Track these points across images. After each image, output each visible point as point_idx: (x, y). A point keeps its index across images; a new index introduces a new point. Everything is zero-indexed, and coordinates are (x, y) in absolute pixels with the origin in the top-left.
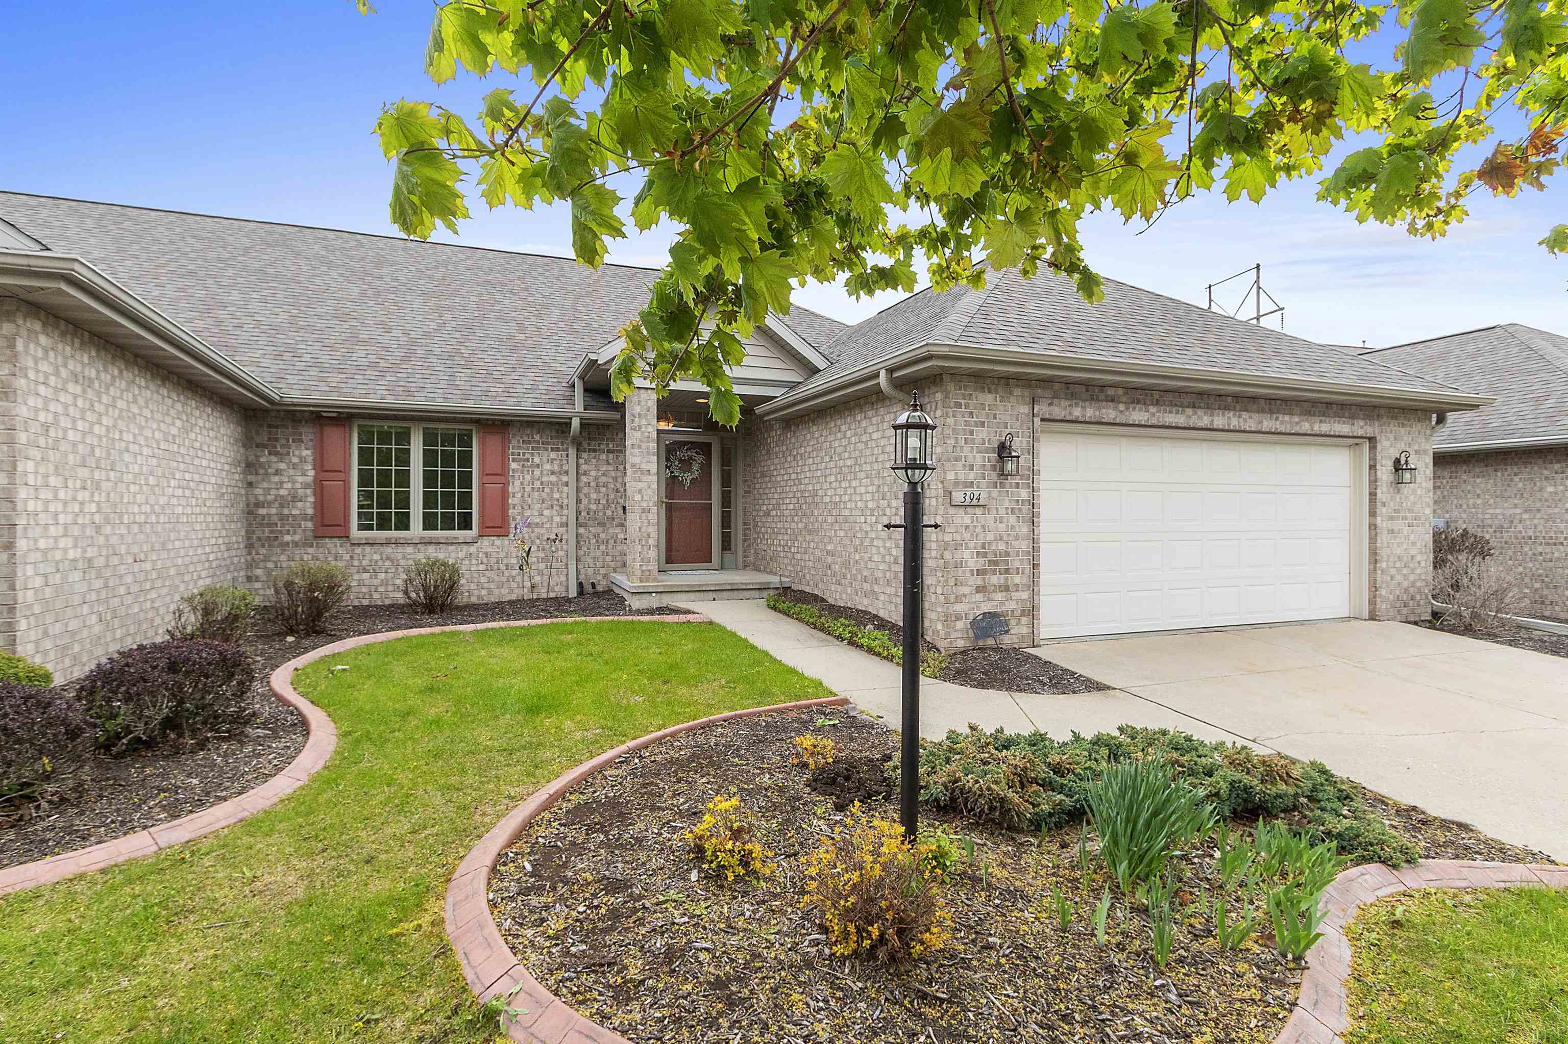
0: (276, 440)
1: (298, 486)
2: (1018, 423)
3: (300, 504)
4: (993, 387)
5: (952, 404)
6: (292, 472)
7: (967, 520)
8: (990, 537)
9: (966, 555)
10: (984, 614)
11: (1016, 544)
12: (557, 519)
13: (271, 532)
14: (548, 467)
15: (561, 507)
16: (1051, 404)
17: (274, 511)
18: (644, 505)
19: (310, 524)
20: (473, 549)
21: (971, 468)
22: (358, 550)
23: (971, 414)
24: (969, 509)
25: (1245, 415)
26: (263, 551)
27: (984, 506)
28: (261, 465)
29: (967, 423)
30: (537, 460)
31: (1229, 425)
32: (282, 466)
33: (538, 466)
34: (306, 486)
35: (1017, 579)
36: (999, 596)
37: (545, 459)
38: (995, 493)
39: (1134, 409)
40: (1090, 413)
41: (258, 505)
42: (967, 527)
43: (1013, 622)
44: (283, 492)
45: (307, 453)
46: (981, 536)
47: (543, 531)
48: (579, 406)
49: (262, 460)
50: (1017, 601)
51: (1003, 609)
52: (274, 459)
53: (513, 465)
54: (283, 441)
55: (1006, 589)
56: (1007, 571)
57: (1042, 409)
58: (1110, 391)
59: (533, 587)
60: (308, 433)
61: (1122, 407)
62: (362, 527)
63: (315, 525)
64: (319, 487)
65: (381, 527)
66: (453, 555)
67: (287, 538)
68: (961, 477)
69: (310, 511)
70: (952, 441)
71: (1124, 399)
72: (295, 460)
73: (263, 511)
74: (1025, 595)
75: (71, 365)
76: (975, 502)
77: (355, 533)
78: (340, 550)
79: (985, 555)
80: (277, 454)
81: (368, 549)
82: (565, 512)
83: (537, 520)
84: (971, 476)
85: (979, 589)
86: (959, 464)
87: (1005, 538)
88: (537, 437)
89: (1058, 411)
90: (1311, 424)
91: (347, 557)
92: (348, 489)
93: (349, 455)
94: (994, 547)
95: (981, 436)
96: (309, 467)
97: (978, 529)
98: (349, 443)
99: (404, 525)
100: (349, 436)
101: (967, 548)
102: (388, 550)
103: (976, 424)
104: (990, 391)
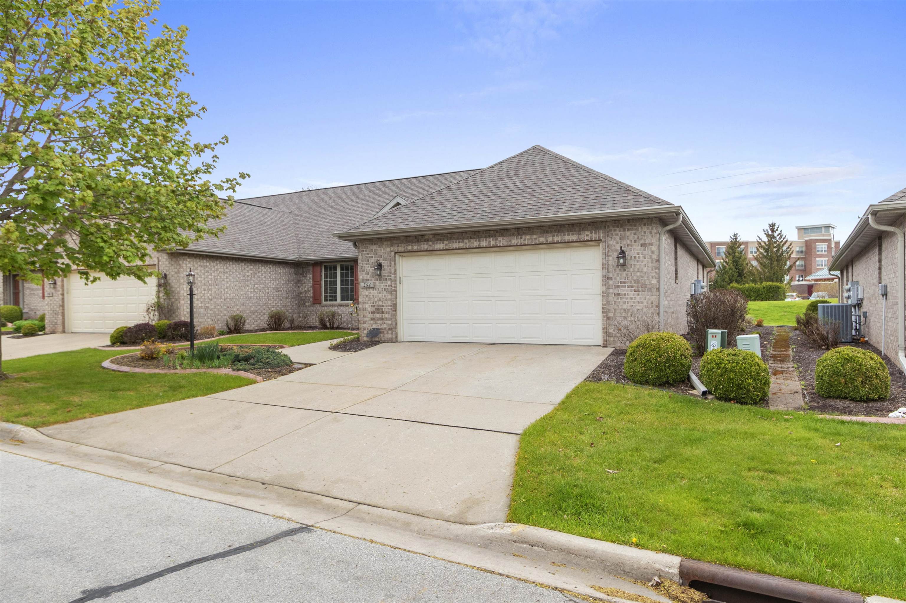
1: (309, 287)
2: (386, 255)
3: (309, 293)
4: (376, 242)
6: (307, 282)
7: (367, 293)
8: (376, 299)
9: (367, 306)
10: (374, 328)
11: (386, 302)
13: (303, 302)
16: (398, 246)
17: (304, 295)
19: (312, 299)
21: (368, 274)
22: (323, 308)
23: (368, 254)
24: (368, 289)
25: (500, 239)
26: (302, 308)
27: (373, 288)
28: (301, 280)
29: (366, 257)
31: (490, 244)
32: (305, 281)
34: (311, 287)
35: (387, 316)
36: (380, 322)
38: (377, 283)
39: (436, 243)
40: (415, 248)
41: (301, 293)
42: (367, 296)
43: (385, 332)
44: (306, 289)
45: (311, 276)
46: (373, 299)
50: (387, 324)
51: (382, 327)
52: (304, 278)
54: (305, 273)
55: (382, 319)
56: (383, 313)
57: (395, 249)
58: (426, 237)
60: (311, 268)
61: (430, 243)
62: (326, 300)
64: (314, 287)
65: (330, 300)
66: (348, 310)
67: (307, 304)
68: (365, 278)
69: (312, 295)
70: (361, 265)
71: (433, 239)
72: (308, 278)
73: (301, 295)
74: (390, 322)
76: (368, 286)
77: (324, 303)
78: (319, 308)
79: (374, 306)
80: (304, 276)
81: (326, 308)
84: (368, 277)
85: (372, 319)
86: (364, 273)
87: (382, 300)
89: (401, 249)
90: (546, 238)
91: (320, 311)
92: (321, 287)
93: (321, 276)
94: (377, 303)
95: (372, 261)
96: (311, 280)
97: (372, 297)
98: (321, 272)
99: (336, 300)
100: (321, 269)
101: (367, 303)
102: (331, 308)
103: (370, 257)
104: (375, 244)
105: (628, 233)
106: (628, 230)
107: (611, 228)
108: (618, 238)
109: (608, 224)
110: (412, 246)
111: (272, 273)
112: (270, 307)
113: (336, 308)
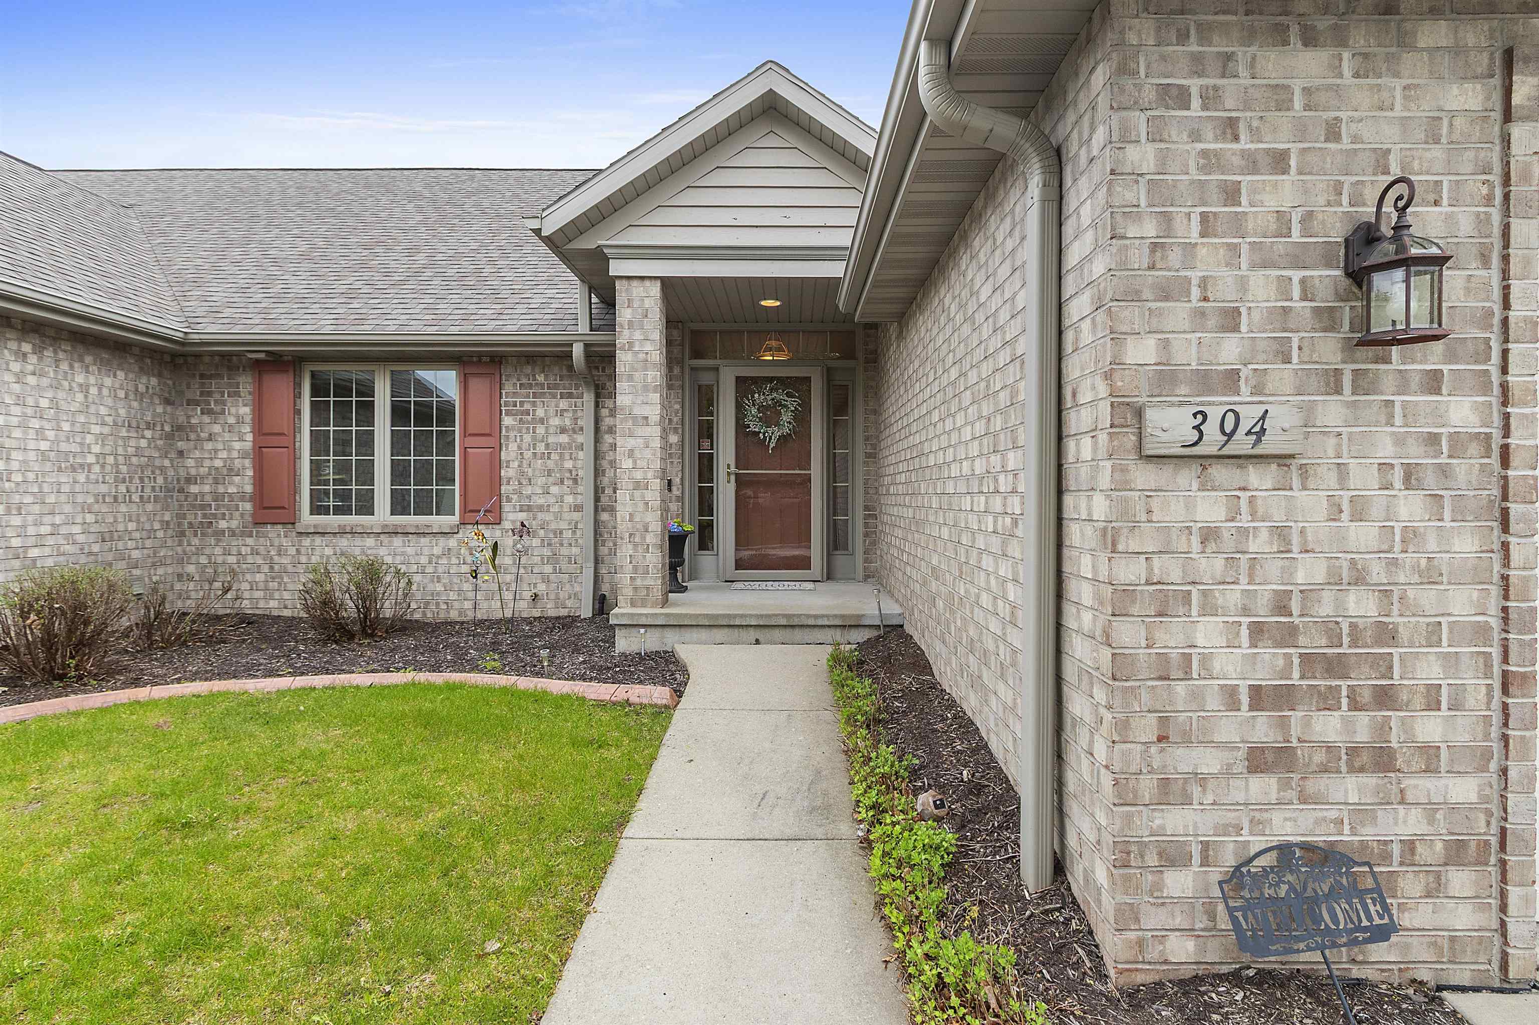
0: (210, 394)
1: (235, 454)
2: (1437, 151)
3: (237, 479)
4: (1323, 24)
5: (1149, 94)
6: (227, 436)
7: (1210, 510)
8: (1310, 572)
9: (1208, 634)
10: (1284, 850)
11: (1424, 597)
12: (569, 499)
13: (205, 516)
14: (555, 421)
15: (575, 481)
17: (207, 488)
18: (638, 475)
19: (248, 506)
20: (452, 542)
21: (1230, 321)
22: (307, 542)
23: (1230, 129)
24: (1218, 472)
26: (196, 541)
27: (1284, 459)
28: (193, 428)
29: (1211, 162)
30: (540, 413)
32: (217, 428)
33: (542, 421)
34: (243, 455)
36: (1350, 789)
37: (552, 411)
38: (1333, 412)
41: (190, 480)
42: (1209, 535)
43: (1408, 885)
44: (218, 463)
45: (246, 411)
46: (1273, 568)
47: (548, 517)
48: (583, 327)
49: (193, 421)
51: (1366, 835)
52: (206, 419)
53: (507, 421)
54: (217, 396)
55: (1382, 762)
56: (1385, 699)
59: (535, 597)
60: (246, 383)
62: (317, 509)
63: (254, 507)
64: (259, 454)
65: (338, 511)
66: (426, 551)
67: (223, 524)
68: (1191, 356)
69: (249, 489)
70: (1150, 229)
72: (231, 420)
73: (194, 489)
74: (1465, 788)
76: (1242, 444)
77: (307, 518)
78: (285, 542)
79: (1288, 636)
80: (210, 412)
81: (318, 540)
82: (580, 489)
83: (541, 501)
84: (1230, 351)
85: (1260, 760)
86: (1179, 312)
87: (1376, 574)
88: (541, 378)
91: (292, 551)
92: (295, 458)
93: (298, 412)
94: (1326, 608)
95: (1271, 204)
96: (247, 429)
97: (1259, 544)
98: (298, 395)
99: (367, 508)
100: (298, 385)
101: (1209, 610)
102: (343, 542)
103: (1251, 163)
104: (1310, 40)
111: (31, 380)
112: (16, 542)
113: (370, 542)
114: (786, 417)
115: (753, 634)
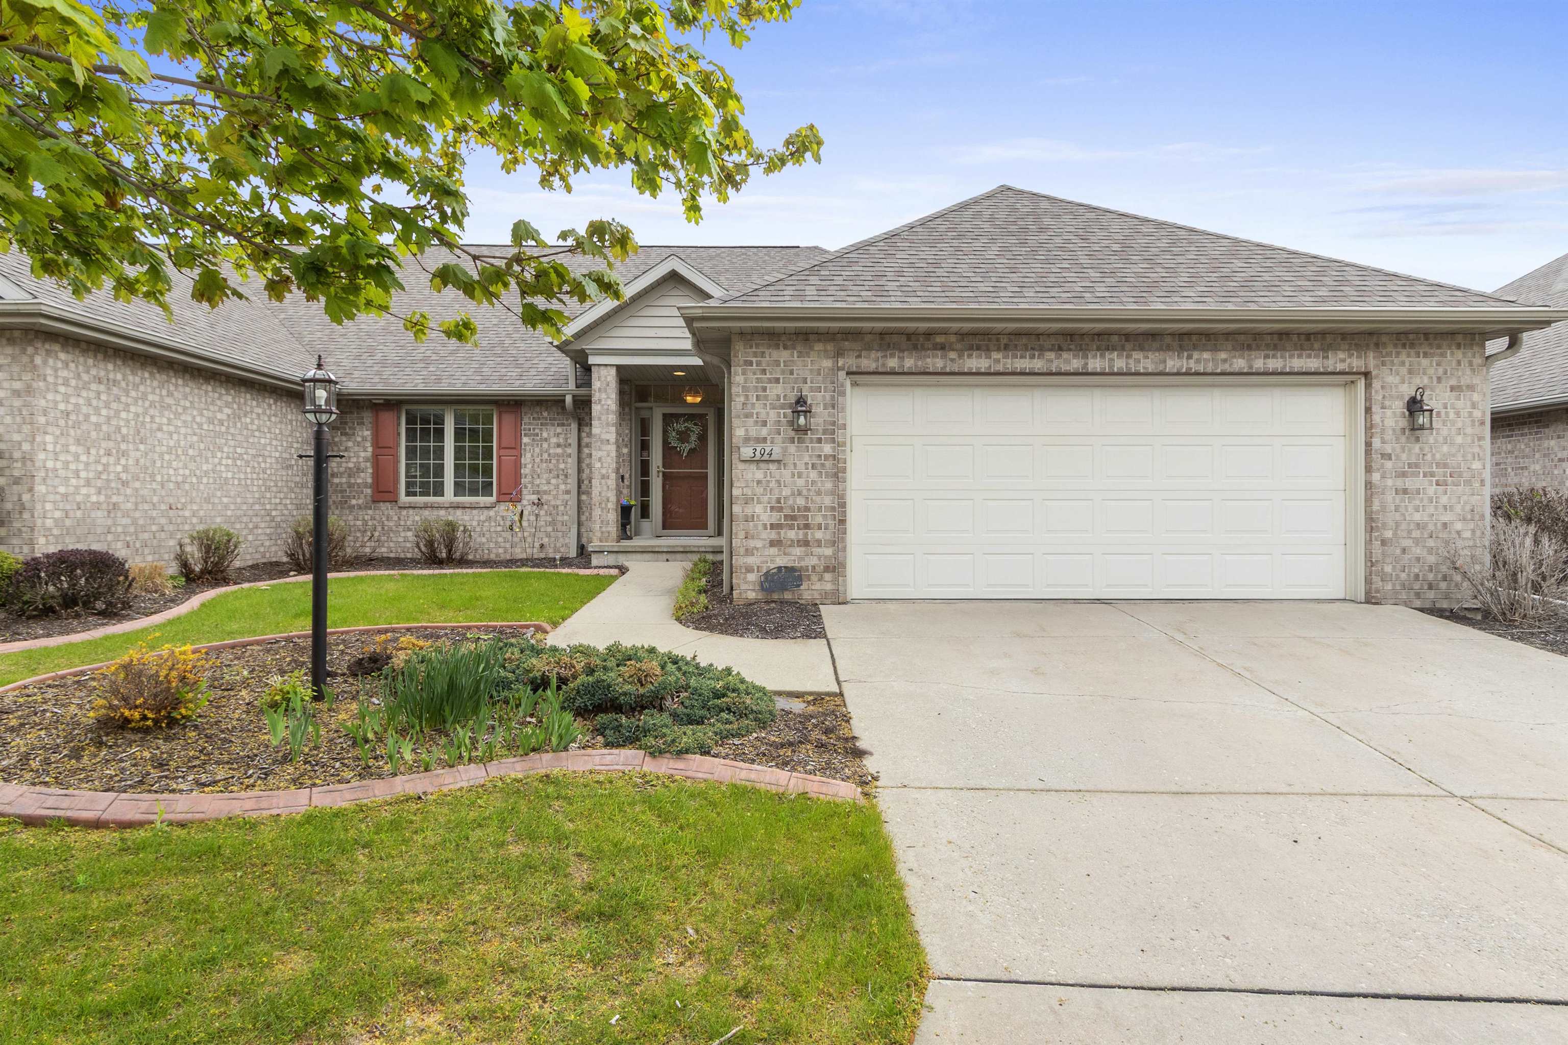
0: (346, 423)
1: (361, 460)
2: (820, 378)
3: (362, 475)
4: (789, 343)
5: (741, 362)
6: (356, 449)
7: (759, 475)
8: (786, 492)
9: (759, 509)
10: (779, 568)
11: (817, 499)
12: (562, 487)
13: (343, 497)
14: (554, 440)
15: (566, 476)
16: (859, 356)
17: (344, 480)
18: (604, 471)
19: (369, 491)
20: (492, 513)
21: (764, 424)
22: (404, 512)
23: (764, 372)
24: (762, 465)
25: (1137, 355)
26: (337, 512)
27: (779, 461)
28: (336, 444)
29: (759, 380)
30: (545, 435)
31: (1111, 367)
32: (350, 444)
33: (546, 440)
34: (366, 460)
35: (819, 535)
36: (798, 551)
37: (552, 433)
38: (792, 448)
39: (970, 356)
40: (909, 363)
41: (333, 475)
42: (759, 482)
43: (814, 578)
44: (351, 465)
45: (367, 433)
46: (776, 491)
47: (550, 498)
48: (572, 386)
49: (336, 439)
50: (819, 557)
51: (803, 564)
52: (344, 438)
53: (525, 440)
54: (350, 424)
55: (806, 543)
56: (807, 526)
57: (849, 361)
58: (939, 339)
59: (542, 546)
60: (368, 416)
61: (953, 355)
62: (411, 493)
63: (373, 492)
64: (376, 460)
65: (422, 494)
66: (476, 518)
67: (354, 502)
68: (753, 433)
69: (369, 480)
70: (742, 399)
71: (959, 346)
72: (359, 439)
73: (336, 480)
74: (828, 552)
75: (94, 372)
76: (766, 457)
77: (403, 498)
78: (391, 513)
79: (780, 509)
80: (346, 434)
81: (411, 511)
82: (569, 481)
83: (545, 488)
84: (764, 432)
85: (772, 544)
86: (751, 421)
87: (805, 492)
88: (545, 414)
89: (867, 363)
91: (396, 518)
92: (397, 462)
93: (399, 434)
94: (791, 502)
95: (775, 392)
96: (368, 444)
97: (773, 484)
98: (399, 424)
99: (439, 490)
100: (399, 418)
101: (759, 502)
102: (426, 513)
103: (770, 381)
104: (785, 348)
105: (1425, 362)
106: (1426, 355)
107: (1390, 348)
108: (1404, 370)
109: (1384, 339)
110: (902, 359)
111: (273, 419)
112: (268, 507)
113: (442, 512)
114: (693, 438)
115: (665, 556)
